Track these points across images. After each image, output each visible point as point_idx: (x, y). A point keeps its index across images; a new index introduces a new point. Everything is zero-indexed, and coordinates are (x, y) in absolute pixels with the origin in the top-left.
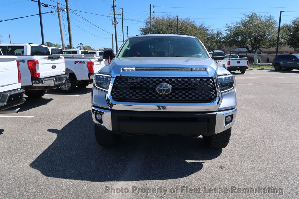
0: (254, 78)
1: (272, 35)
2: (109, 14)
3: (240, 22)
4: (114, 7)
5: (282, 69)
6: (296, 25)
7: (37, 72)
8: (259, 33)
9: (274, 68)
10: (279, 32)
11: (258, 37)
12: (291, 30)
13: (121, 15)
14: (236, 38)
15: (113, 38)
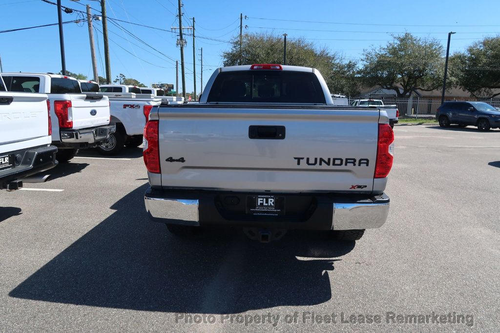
0: (406, 137)
1: (436, 69)
2: (172, 27)
3: (386, 47)
4: (180, 16)
5: (451, 125)
6: (474, 54)
7: (70, 120)
8: (415, 66)
9: (438, 123)
10: (446, 65)
11: (414, 71)
12: (465, 63)
13: (192, 30)
14: (379, 74)
15: (177, 68)
